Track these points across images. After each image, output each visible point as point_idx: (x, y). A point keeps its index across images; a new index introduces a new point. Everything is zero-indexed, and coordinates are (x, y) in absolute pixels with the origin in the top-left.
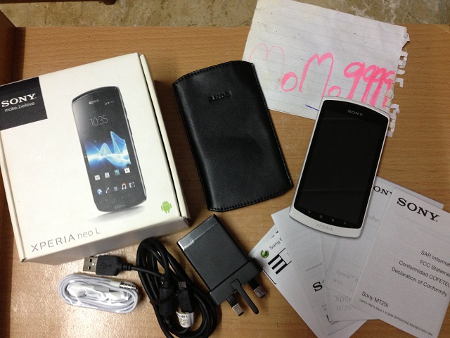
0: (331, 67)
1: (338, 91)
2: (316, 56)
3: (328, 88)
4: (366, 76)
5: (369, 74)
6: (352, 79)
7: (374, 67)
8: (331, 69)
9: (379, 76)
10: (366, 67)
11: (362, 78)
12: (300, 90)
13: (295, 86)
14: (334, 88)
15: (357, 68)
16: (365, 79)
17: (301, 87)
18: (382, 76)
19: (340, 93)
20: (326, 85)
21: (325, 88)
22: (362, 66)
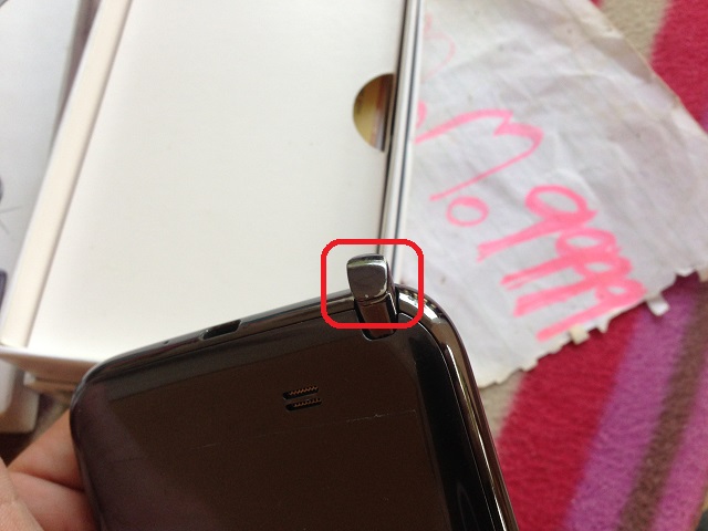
0: (514, 161)
1: (477, 214)
2: (506, 113)
3: (465, 192)
4: (569, 242)
5: (583, 242)
7: (608, 237)
8: (507, 164)
9: (599, 267)
10: (589, 224)
11: (557, 235)
14: (473, 202)
16: (561, 244)
19: (475, 223)
20: (466, 184)
21: (458, 188)
22: (584, 213)
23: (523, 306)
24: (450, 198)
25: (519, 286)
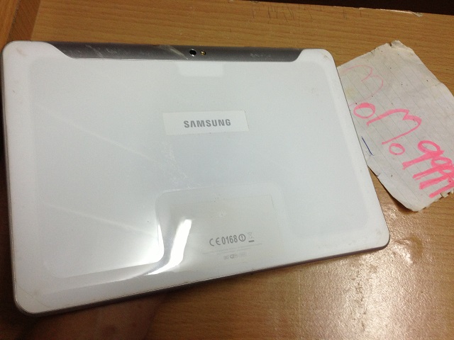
0: (412, 130)
1: (401, 151)
2: (407, 111)
3: (395, 141)
4: (436, 162)
5: (440, 162)
6: (422, 154)
7: (449, 161)
8: (409, 132)
9: (448, 171)
10: (442, 156)
11: (431, 160)
12: (368, 123)
13: (367, 118)
14: (398, 145)
15: (434, 149)
16: (433, 163)
17: (370, 122)
18: (450, 173)
19: (400, 154)
20: (395, 138)
21: (392, 140)
22: (440, 152)
23: (422, 186)
24: (389, 144)
25: (420, 178)
